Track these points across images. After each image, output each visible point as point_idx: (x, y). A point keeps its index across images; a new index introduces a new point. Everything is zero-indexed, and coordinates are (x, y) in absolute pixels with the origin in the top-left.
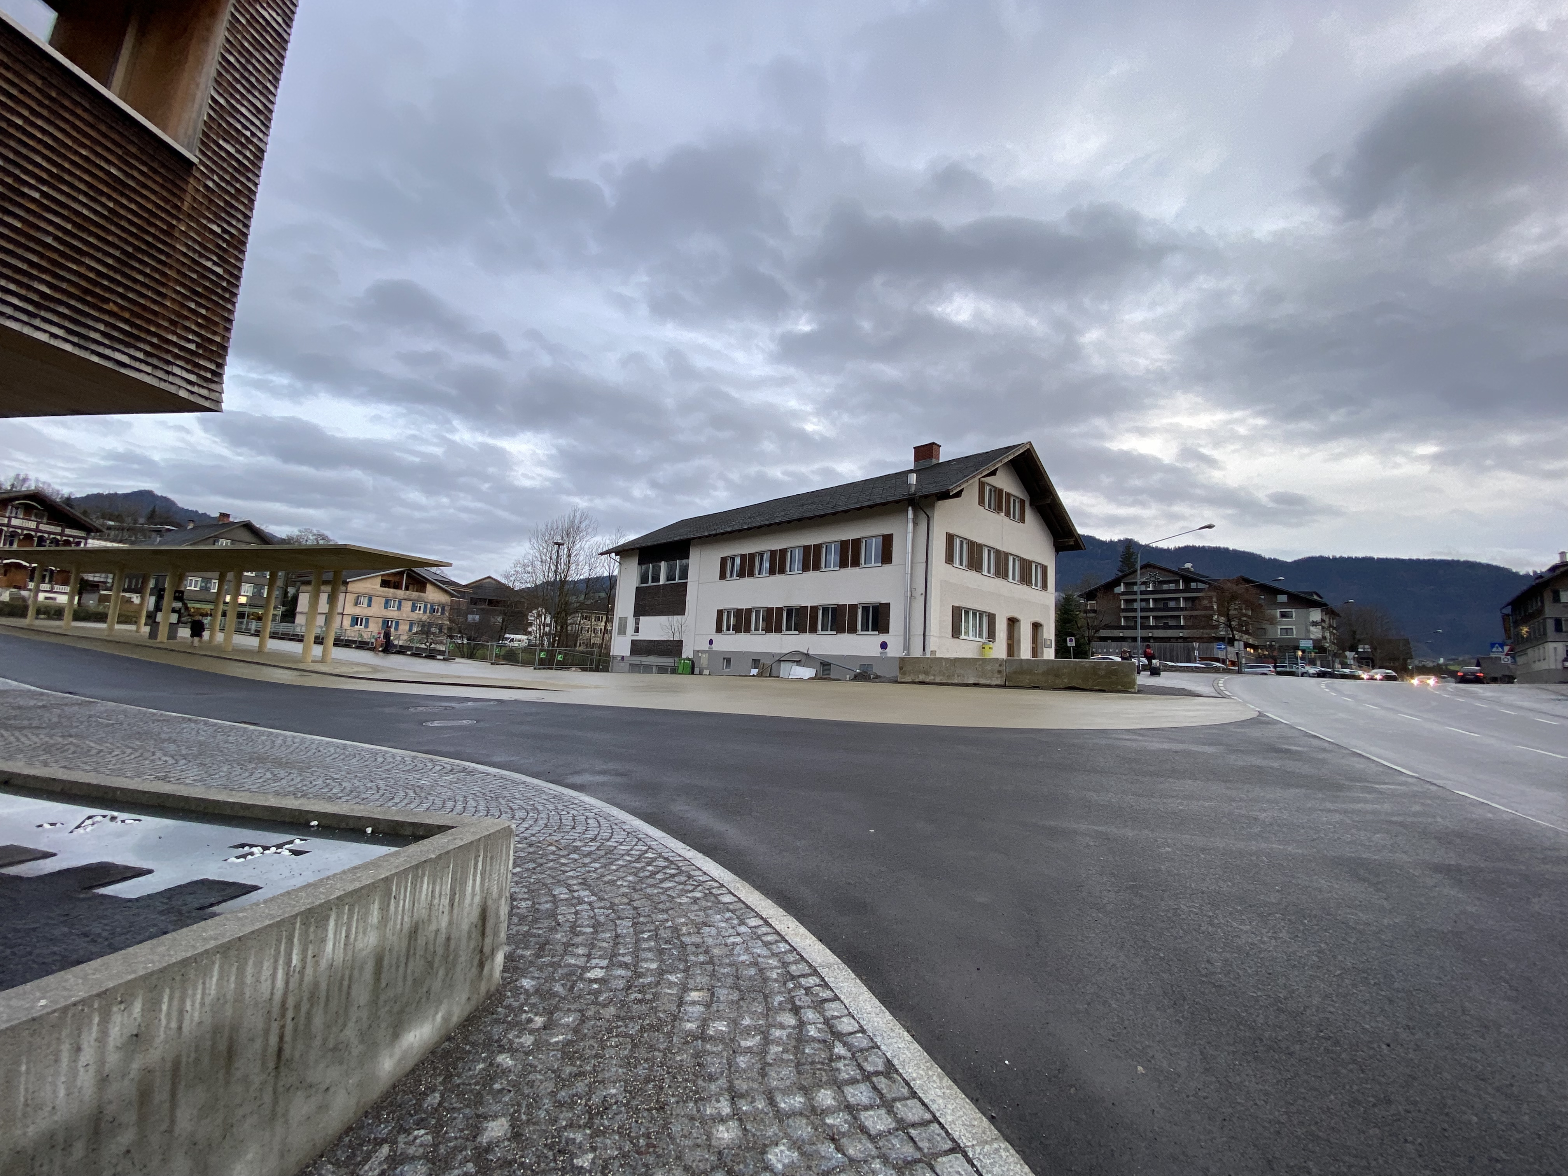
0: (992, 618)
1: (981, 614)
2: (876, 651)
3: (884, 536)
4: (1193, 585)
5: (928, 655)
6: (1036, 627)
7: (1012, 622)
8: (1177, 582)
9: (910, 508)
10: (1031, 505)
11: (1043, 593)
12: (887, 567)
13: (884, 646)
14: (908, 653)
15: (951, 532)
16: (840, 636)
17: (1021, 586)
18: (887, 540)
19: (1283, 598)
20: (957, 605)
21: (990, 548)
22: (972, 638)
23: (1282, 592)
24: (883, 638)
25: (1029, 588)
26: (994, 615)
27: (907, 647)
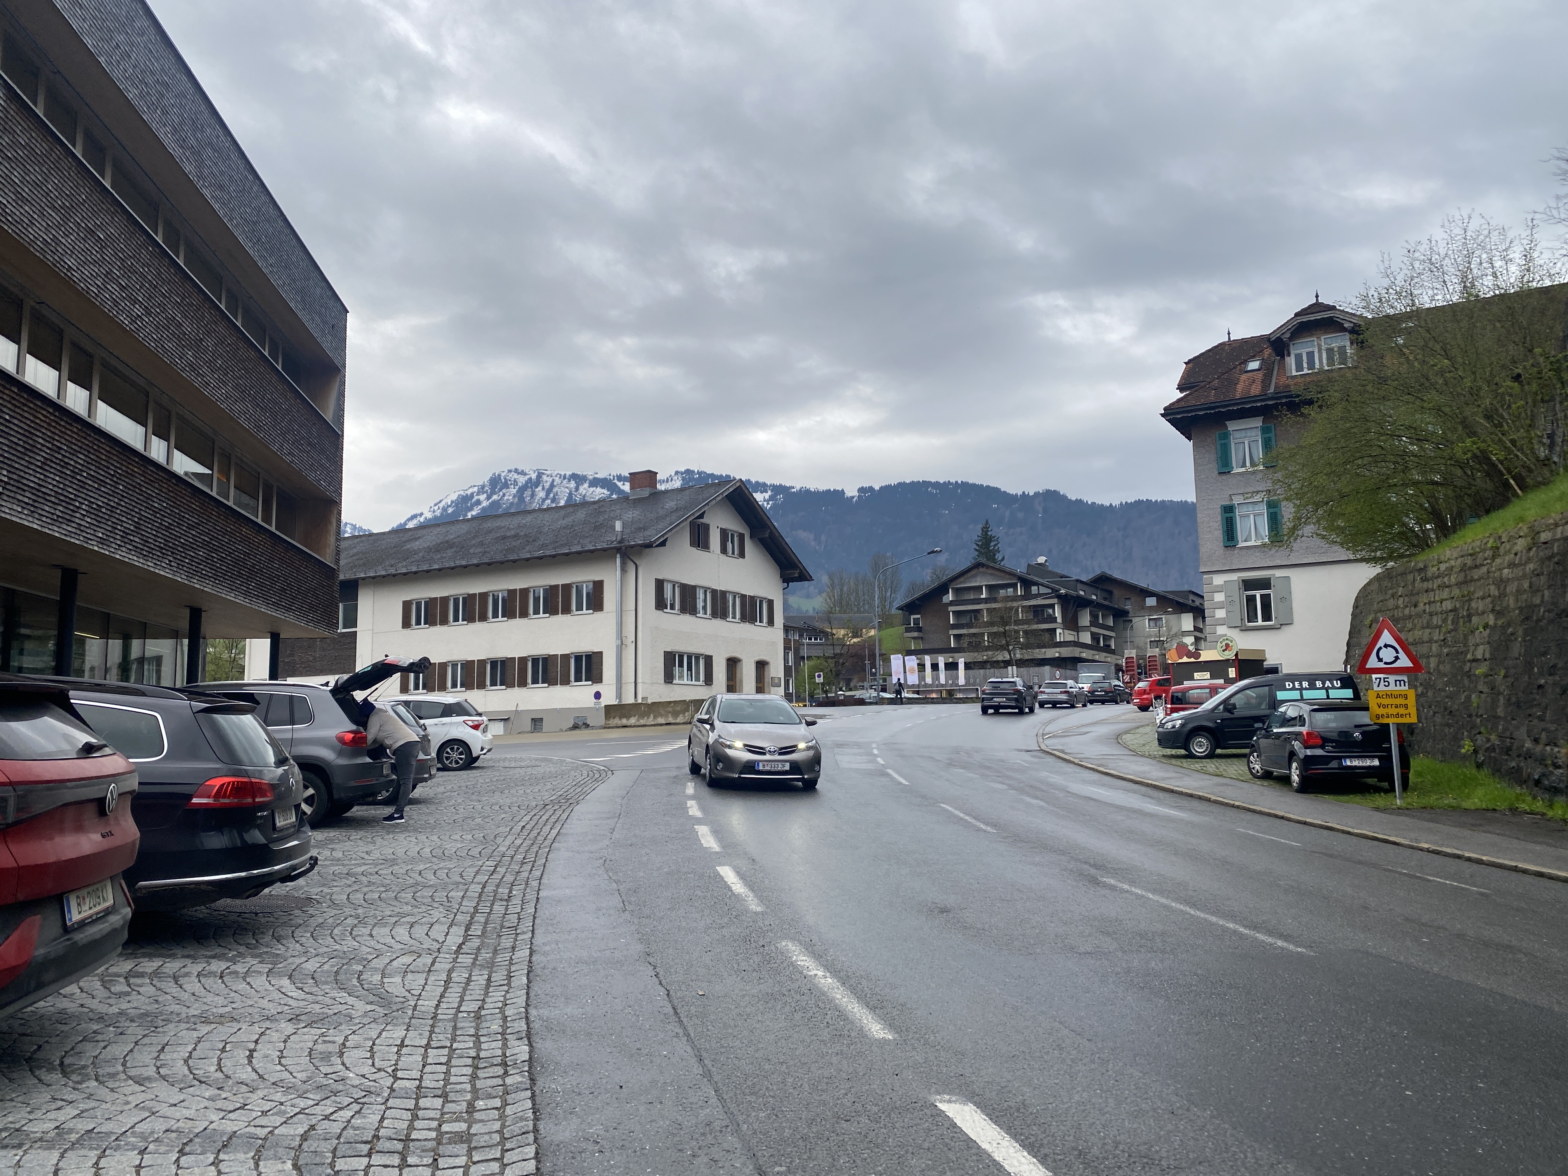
0: (709, 660)
1: (697, 658)
2: (591, 702)
3: (595, 582)
4: (1034, 589)
5: (640, 701)
6: (761, 665)
7: (733, 663)
8: (1014, 586)
9: (618, 556)
10: (752, 537)
11: (770, 629)
12: (598, 615)
13: (598, 695)
14: (620, 701)
15: (660, 578)
16: (552, 688)
17: (742, 625)
18: (598, 586)
19: (1151, 602)
20: (669, 650)
21: (706, 590)
22: (685, 681)
23: (1151, 594)
24: (597, 687)
25: (753, 626)
26: (711, 657)
27: (619, 695)
